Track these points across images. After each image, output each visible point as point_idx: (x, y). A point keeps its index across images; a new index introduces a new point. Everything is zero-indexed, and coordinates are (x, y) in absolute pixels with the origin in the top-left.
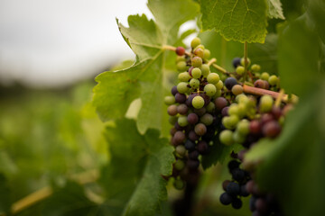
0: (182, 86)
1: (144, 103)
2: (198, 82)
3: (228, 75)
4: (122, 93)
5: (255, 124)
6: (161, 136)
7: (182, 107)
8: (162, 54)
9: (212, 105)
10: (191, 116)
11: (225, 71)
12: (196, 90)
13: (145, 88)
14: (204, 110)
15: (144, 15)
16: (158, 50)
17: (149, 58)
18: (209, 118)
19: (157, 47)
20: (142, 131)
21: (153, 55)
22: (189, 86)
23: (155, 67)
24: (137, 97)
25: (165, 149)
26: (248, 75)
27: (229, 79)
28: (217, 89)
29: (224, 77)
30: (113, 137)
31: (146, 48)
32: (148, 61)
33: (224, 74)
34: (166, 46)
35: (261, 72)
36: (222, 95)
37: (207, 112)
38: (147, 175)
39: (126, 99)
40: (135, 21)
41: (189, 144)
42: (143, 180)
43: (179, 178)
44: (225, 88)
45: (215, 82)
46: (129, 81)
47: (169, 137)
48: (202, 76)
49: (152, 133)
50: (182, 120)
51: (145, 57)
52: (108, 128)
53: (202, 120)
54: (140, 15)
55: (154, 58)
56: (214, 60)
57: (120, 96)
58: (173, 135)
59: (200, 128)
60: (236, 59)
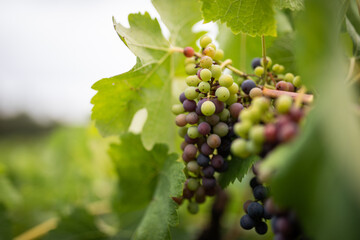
0: (190, 91)
1: (150, 114)
2: (208, 85)
3: (245, 77)
4: (125, 103)
5: (270, 129)
6: (170, 152)
7: (190, 116)
8: (169, 58)
9: (226, 112)
10: (203, 125)
11: (242, 73)
12: (206, 95)
13: (150, 96)
14: (217, 118)
15: (147, 14)
16: (165, 52)
17: (153, 61)
18: (223, 128)
19: (163, 49)
20: (149, 147)
21: (159, 59)
22: (198, 91)
23: (162, 73)
24: (142, 108)
25: (174, 166)
26: (270, 77)
27: (246, 81)
28: (232, 93)
29: (240, 79)
30: (118, 156)
31: (150, 51)
32: (154, 65)
33: (241, 76)
34: (175, 49)
35: (284, 73)
36: (239, 101)
37: (221, 121)
38: (158, 197)
39: (130, 109)
40: (139, 21)
41: (203, 159)
42: (153, 203)
43: (193, 199)
44: (243, 93)
45: (228, 85)
46: (131, 89)
47: (180, 153)
48: (213, 79)
49: (160, 149)
50: (192, 131)
51: (148, 60)
52: (113, 146)
53: (215, 130)
54: (143, 13)
55: (160, 62)
56: (229, 61)
57: (123, 106)
58: (183, 149)
59: (214, 139)
60: (256, 59)
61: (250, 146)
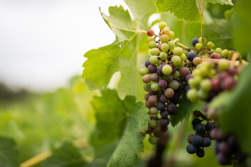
0: (153, 58)
1: (123, 75)
2: (166, 54)
3: (189, 50)
4: (106, 67)
5: (215, 80)
6: (137, 101)
7: (154, 76)
8: (136, 37)
9: (178, 73)
10: (162, 82)
11: (187, 48)
12: (165, 61)
13: (123, 63)
14: (172, 77)
15: (121, 7)
16: (133, 33)
17: (126, 39)
18: (176, 84)
19: (132, 31)
20: (122, 98)
21: (129, 38)
22: (159, 59)
23: (131, 47)
24: (117, 71)
25: (141, 110)
26: (205, 51)
27: (190, 53)
28: (182, 60)
29: (186, 52)
30: (98, 105)
31: (124, 32)
32: (126, 41)
34: (139, 31)
35: (215, 48)
36: (185, 66)
37: (174, 79)
38: (127, 132)
39: (109, 71)
40: (116, 12)
41: (161, 105)
42: (124, 137)
44: (188, 61)
45: (179, 55)
46: (110, 58)
47: (144, 101)
48: (169, 50)
49: (130, 99)
50: (154, 86)
51: (122, 38)
52: (95, 97)
53: (170, 85)
54: (118, 6)
55: (130, 40)
56: (177, 39)
57: (104, 69)
58: (147, 99)
59: (169, 92)
60: (195, 39)
61: (200, 93)
